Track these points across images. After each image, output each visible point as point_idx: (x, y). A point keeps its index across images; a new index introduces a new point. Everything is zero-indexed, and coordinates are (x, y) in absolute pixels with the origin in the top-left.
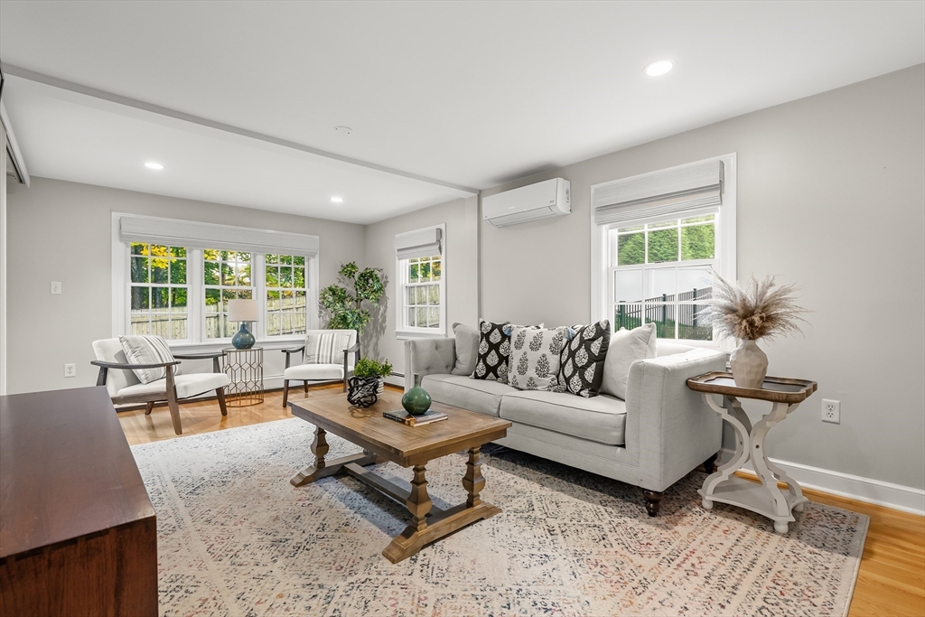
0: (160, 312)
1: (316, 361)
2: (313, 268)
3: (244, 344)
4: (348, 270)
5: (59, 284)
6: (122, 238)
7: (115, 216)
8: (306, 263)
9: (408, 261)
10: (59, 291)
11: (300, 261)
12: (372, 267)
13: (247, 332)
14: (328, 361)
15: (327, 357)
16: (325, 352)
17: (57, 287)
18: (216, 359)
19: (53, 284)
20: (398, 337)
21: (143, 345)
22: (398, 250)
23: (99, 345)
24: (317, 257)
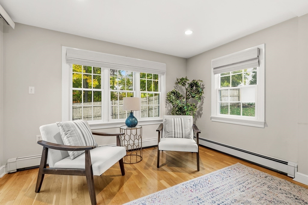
0: (87, 104)
1: (173, 136)
2: (162, 81)
3: (132, 124)
4: (182, 81)
5: (33, 88)
6: (68, 61)
7: (64, 49)
8: (159, 78)
9: (220, 74)
10: (33, 92)
11: (156, 77)
12: (196, 79)
13: (134, 117)
14: (181, 137)
15: (180, 133)
16: (178, 130)
17: (32, 90)
18: (118, 136)
19: (30, 88)
20: (212, 120)
21: (72, 129)
22: (214, 69)
23: (44, 129)
24: (165, 75)
